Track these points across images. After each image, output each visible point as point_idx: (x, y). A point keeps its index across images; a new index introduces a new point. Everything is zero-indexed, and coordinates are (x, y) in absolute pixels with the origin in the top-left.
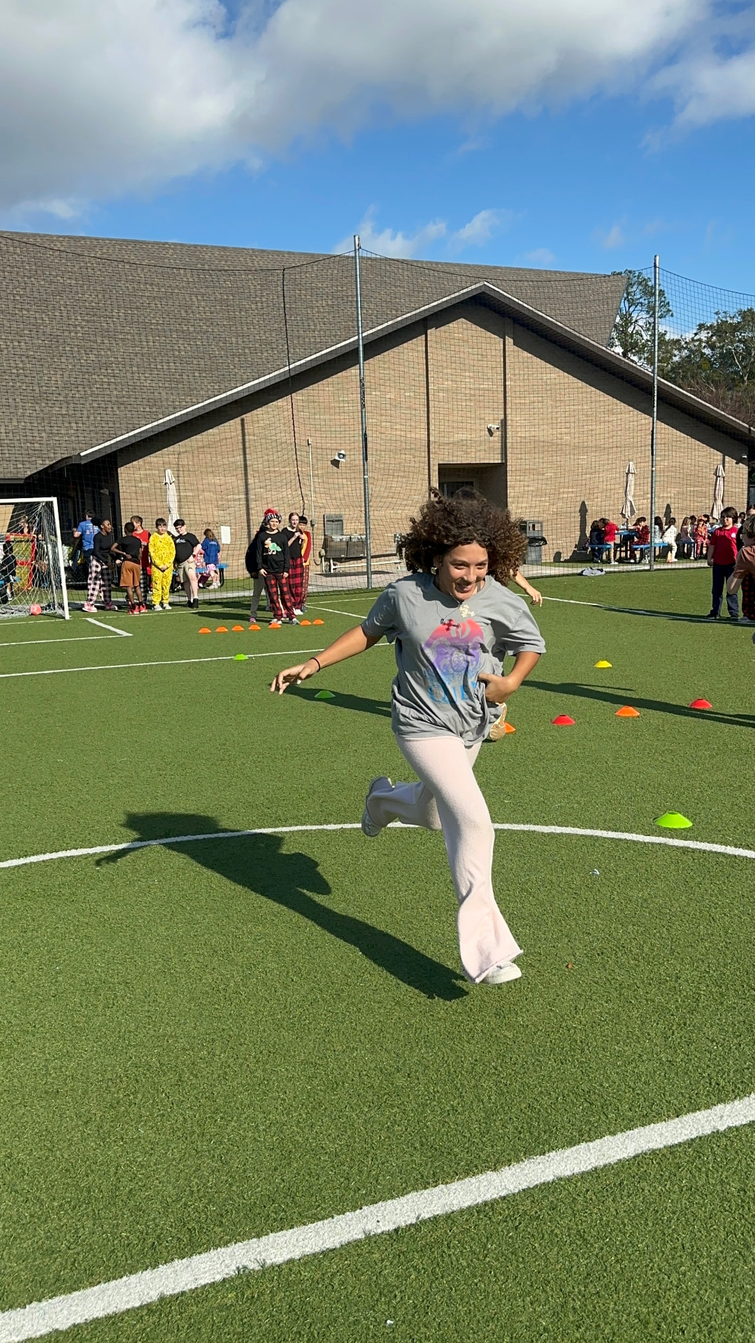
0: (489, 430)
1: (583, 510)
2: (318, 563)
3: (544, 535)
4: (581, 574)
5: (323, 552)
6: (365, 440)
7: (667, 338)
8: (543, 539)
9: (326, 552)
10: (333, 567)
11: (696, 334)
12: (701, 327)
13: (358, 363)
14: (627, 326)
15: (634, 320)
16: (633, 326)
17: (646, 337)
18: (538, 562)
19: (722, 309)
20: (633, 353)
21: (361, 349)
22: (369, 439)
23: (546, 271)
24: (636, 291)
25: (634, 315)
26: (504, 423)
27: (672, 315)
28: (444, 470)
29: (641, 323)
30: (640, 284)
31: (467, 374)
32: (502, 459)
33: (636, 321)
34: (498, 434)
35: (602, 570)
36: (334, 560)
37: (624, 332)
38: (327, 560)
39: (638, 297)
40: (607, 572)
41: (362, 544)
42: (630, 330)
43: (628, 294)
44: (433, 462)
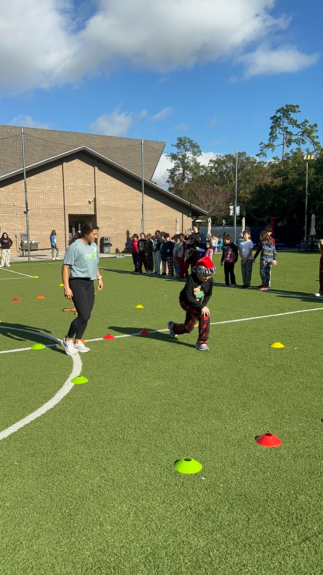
0: (89, 202)
1: (128, 233)
2: (19, 251)
3: (111, 242)
4: (115, 257)
5: (21, 247)
6: (27, 205)
7: (200, 164)
8: (110, 244)
9: (22, 247)
10: (25, 253)
11: (209, 164)
12: (211, 161)
13: (24, 179)
14: (184, 160)
15: (187, 156)
16: (187, 160)
17: (192, 164)
18: (109, 253)
19: (219, 154)
20: (187, 170)
21: (25, 173)
22: (28, 205)
23: (133, 139)
24: (188, 145)
25: (187, 155)
26: (95, 199)
27: (202, 155)
28: (70, 216)
29: (190, 158)
30: (189, 142)
31: (80, 180)
32: (95, 213)
33: (188, 157)
34: (93, 203)
35: (124, 256)
36: (25, 250)
37: (183, 162)
38: (22, 250)
39: (189, 148)
40: (126, 257)
41: (36, 244)
42: (186, 161)
43: (184, 146)
44: (66, 213)
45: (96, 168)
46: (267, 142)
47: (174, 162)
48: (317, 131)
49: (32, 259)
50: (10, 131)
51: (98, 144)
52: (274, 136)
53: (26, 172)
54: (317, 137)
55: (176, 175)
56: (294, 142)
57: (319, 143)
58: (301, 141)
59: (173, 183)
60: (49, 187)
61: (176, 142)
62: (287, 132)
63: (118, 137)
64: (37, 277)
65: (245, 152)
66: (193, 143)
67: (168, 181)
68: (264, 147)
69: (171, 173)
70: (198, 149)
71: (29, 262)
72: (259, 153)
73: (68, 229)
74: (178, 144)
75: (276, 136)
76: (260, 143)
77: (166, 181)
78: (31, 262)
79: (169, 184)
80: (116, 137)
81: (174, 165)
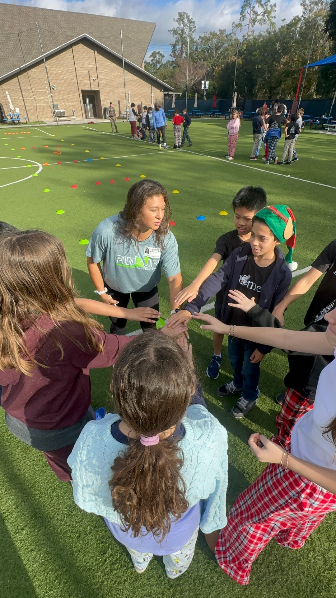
0: (94, 80)
5: (54, 115)
10: (57, 119)
12: (200, 37)
13: (44, 62)
15: (185, 32)
17: (188, 39)
24: (186, 20)
26: (97, 78)
28: (83, 91)
30: (187, 18)
31: (86, 62)
32: (98, 89)
34: (96, 81)
36: (58, 117)
39: (186, 23)
41: (64, 112)
42: (184, 36)
43: (183, 22)
44: (79, 89)
45: (96, 52)
46: (237, 22)
47: (175, 36)
48: (276, 11)
49: (60, 123)
50: (39, 13)
51: (105, 25)
52: (244, 15)
53: (45, 58)
54: (275, 17)
55: (177, 49)
56: (258, 22)
57: (275, 24)
58: (263, 21)
59: (175, 57)
60: (66, 68)
61: (177, 17)
62: (254, 12)
63: (121, 19)
64: (54, 135)
65: (225, 29)
66: (190, 18)
67: (171, 55)
68: (235, 26)
69: (173, 47)
70: (194, 25)
71: (57, 125)
72: (231, 32)
73: (82, 101)
74: (179, 19)
75: (245, 15)
76: (232, 23)
77: (170, 54)
78: (59, 125)
79: (172, 57)
80: (119, 18)
81: (175, 40)
